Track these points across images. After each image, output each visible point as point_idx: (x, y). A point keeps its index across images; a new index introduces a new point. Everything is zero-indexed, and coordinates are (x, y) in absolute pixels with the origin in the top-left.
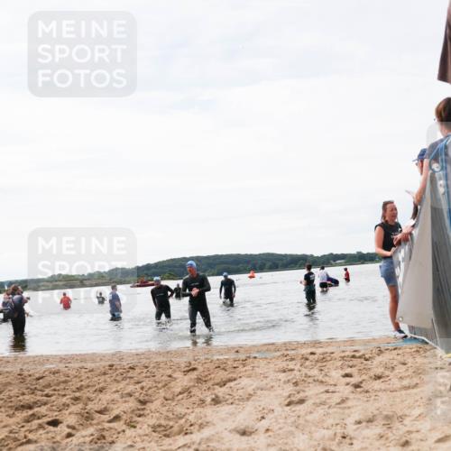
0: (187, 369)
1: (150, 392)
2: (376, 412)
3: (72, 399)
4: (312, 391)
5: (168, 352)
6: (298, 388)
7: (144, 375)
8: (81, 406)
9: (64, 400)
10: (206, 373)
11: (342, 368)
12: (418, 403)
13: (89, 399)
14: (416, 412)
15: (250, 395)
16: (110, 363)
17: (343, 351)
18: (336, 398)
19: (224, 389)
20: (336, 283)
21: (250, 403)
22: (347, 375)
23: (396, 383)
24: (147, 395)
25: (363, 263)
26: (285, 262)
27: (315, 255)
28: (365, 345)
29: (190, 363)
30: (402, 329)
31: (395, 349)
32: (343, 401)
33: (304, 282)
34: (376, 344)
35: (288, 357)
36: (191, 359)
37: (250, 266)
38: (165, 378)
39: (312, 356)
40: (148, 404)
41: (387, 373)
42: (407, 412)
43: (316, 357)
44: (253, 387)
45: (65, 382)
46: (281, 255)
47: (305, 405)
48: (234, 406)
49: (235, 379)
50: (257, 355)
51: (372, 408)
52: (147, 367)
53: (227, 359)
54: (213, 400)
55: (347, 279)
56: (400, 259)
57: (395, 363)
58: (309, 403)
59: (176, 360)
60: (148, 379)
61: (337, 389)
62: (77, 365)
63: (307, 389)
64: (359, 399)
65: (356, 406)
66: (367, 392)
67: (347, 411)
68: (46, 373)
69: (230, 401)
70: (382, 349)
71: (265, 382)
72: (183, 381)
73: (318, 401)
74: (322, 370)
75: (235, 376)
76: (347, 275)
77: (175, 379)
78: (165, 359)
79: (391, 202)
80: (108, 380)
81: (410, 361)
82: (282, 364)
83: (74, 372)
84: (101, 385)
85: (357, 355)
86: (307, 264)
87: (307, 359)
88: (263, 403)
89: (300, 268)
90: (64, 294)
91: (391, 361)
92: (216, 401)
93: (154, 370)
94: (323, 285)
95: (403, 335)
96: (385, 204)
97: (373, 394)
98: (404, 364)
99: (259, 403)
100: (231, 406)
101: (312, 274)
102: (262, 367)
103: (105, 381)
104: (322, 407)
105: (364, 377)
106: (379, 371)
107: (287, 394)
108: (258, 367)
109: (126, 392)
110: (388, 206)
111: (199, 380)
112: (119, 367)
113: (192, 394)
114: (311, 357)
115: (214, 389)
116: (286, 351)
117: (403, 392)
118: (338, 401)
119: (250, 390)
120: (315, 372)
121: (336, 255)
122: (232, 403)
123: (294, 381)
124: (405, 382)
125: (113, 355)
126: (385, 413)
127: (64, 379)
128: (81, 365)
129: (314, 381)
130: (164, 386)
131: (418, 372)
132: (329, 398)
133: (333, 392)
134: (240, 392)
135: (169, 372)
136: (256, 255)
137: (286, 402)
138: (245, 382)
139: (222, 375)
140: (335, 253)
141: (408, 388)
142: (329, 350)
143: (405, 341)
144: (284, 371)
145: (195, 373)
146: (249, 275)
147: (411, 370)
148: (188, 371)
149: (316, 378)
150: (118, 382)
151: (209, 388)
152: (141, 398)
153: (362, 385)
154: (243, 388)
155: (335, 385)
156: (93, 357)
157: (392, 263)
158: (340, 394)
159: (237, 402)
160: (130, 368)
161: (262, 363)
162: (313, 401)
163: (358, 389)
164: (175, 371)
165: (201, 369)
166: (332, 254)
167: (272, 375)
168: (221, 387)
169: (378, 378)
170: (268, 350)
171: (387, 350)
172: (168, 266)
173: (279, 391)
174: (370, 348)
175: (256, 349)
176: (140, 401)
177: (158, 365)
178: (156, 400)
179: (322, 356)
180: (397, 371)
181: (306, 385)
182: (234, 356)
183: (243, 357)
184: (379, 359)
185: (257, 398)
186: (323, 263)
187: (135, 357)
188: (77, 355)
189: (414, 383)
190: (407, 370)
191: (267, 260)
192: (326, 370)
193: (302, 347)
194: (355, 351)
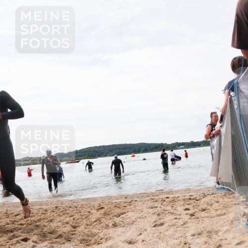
0: (99, 208)
1: (78, 221)
2: (203, 229)
3: (35, 226)
4: (168, 219)
5: (88, 199)
6: (159, 217)
7: (75, 212)
8: (40, 230)
9: (31, 227)
10: (109, 210)
11: (184, 206)
12: (226, 224)
13: (44, 226)
14: (225, 228)
15: (133, 221)
16: (56, 206)
17: (185, 196)
18: (181, 222)
19: (119, 219)
21: (133, 226)
22: (187, 209)
23: (214, 213)
24: (77, 223)
25: (194, 147)
26: (151, 147)
28: (196, 192)
29: (100, 205)
31: (213, 194)
32: (185, 224)
34: (202, 192)
35: (154, 200)
36: (100, 202)
37: (132, 150)
38: (86, 213)
40: (77, 228)
41: (208, 207)
42: (220, 229)
43: (169, 199)
44: (135, 217)
45: (31, 217)
46: (149, 144)
47: (164, 226)
48: (125, 228)
49: (125, 213)
50: (137, 199)
51: (200, 227)
52: (76, 207)
53: (120, 202)
54: (113, 225)
57: (213, 201)
58: (166, 225)
59: (92, 203)
60: (77, 214)
61: (181, 217)
62: (37, 207)
63: (164, 218)
64: (193, 222)
65: (192, 226)
66: (198, 218)
67: (187, 229)
68: (21, 212)
69: (123, 225)
70: (206, 194)
71: (142, 214)
72: (96, 215)
73: (171, 224)
74: (172, 207)
75: (125, 211)
76: (186, 154)
77: (92, 213)
78: (86, 203)
79: (215, 113)
80: (55, 215)
81: (221, 200)
82: (151, 204)
83: (36, 211)
84: (51, 218)
85: (192, 198)
87: (164, 201)
88: (141, 225)
90: (29, 168)
91: (211, 201)
92: (115, 225)
93: (81, 209)
94: (173, 160)
97: (201, 219)
98: (218, 202)
99: (139, 226)
100: (123, 228)
102: (139, 206)
103: (53, 216)
104: (173, 227)
105: (196, 210)
106: (204, 207)
107: (154, 220)
108: (138, 206)
109: (65, 221)
110: (213, 115)
111: (105, 214)
112: (61, 208)
113: (102, 222)
114: (167, 200)
115: (113, 219)
116: (153, 197)
117: (218, 218)
118: (182, 223)
119: (133, 219)
121: (180, 143)
123: (158, 213)
124: (219, 212)
125: (58, 201)
126: (208, 230)
128: (40, 207)
129: (169, 213)
130: (86, 218)
131: (226, 207)
132: (177, 222)
133: (179, 219)
134: (128, 220)
135: (89, 210)
137: (153, 225)
138: (130, 214)
139: (118, 211)
141: (221, 215)
142: (177, 195)
144: (152, 208)
145: (103, 210)
146: (131, 155)
148: (99, 209)
149: (169, 211)
150: (61, 216)
151: (111, 218)
152: (73, 225)
153: (195, 214)
154: (129, 218)
155: (180, 215)
156: (47, 203)
158: (183, 220)
159: (126, 225)
161: (140, 204)
162: (168, 224)
163: (193, 217)
164: (92, 209)
165: (106, 207)
166: (177, 143)
167: (145, 210)
168: (117, 217)
169: (204, 210)
170: (143, 196)
171: (208, 194)
172: (87, 151)
173: (149, 219)
174: (199, 194)
175: (136, 196)
176: (73, 227)
177: (82, 206)
178: (81, 225)
179: (173, 199)
180: (214, 206)
181: (164, 215)
182: (124, 201)
183: (129, 200)
184: (204, 199)
185: (138, 223)
186: (173, 148)
187: (70, 202)
188: (37, 202)
189: (223, 213)
190: (219, 206)
191: (141, 147)
192: (175, 207)
193: (161, 194)
194: (191, 196)
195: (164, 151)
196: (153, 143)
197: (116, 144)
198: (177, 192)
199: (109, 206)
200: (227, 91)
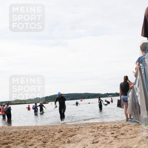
1: (47, 139)
2: (122, 146)
3: (21, 141)
4: (101, 139)
5: (53, 126)
6: (96, 138)
7: (45, 133)
8: (24, 143)
9: (18, 141)
10: (66, 133)
11: (111, 131)
12: (136, 143)
13: (27, 141)
14: (135, 146)
15: (80, 140)
17: (111, 126)
18: (109, 141)
20: (109, 103)
21: (80, 143)
22: (112, 134)
23: (129, 136)
26: (92, 96)
27: (102, 94)
29: (60, 129)
31: (128, 125)
32: (111, 142)
34: (122, 123)
35: (93, 128)
37: (80, 97)
38: (52, 134)
40: (46, 143)
41: (126, 133)
42: (132, 146)
43: (102, 127)
45: (19, 135)
48: (75, 144)
49: (75, 135)
50: (83, 127)
51: (120, 144)
52: (46, 131)
53: (73, 128)
54: (68, 142)
57: (128, 129)
58: (100, 142)
59: (56, 128)
60: (46, 135)
62: (23, 130)
63: (99, 138)
64: (116, 141)
65: (115, 144)
66: (119, 139)
67: (112, 146)
68: (13, 132)
69: (74, 142)
70: (124, 125)
71: (85, 136)
72: (58, 135)
73: (102, 142)
74: (104, 132)
76: (112, 100)
77: (56, 134)
78: (52, 128)
80: (33, 135)
81: (133, 129)
82: (91, 130)
83: (22, 132)
84: (31, 137)
85: (116, 127)
87: (99, 128)
88: (85, 143)
93: (49, 132)
97: (121, 140)
98: (131, 130)
99: (83, 143)
104: (104, 144)
105: (118, 134)
106: (123, 132)
107: (93, 140)
108: (83, 131)
109: (39, 139)
111: (63, 135)
112: (37, 130)
113: (61, 140)
114: (101, 127)
115: (68, 138)
116: (92, 125)
117: (131, 139)
119: (80, 138)
121: (109, 94)
123: (95, 135)
124: (132, 136)
125: (35, 126)
126: (125, 146)
128: (24, 130)
130: (52, 137)
131: (136, 132)
132: (106, 141)
133: (108, 139)
134: (77, 139)
135: (53, 132)
136: (82, 94)
137: (92, 142)
138: (78, 135)
139: (71, 133)
140: (108, 93)
141: (133, 138)
142: (107, 125)
144: (92, 132)
145: (62, 132)
146: (80, 100)
147: (133, 132)
148: (60, 132)
149: (102, 134)
150: (37, 135)
153: (117, 137)
155: (108, 137)
156: (28, 127)
159: (76, 142)
161: (84, 129)
164: (55, 132)
165: (64, 131)
166: (107, 93)
167: (88, 133)
168: (71, 137)
169: (123, 134)
170: (86, 125)
171: (126, 125)
172: (54, 97)
173: (90, 139)
174: (120, 124)
175: (82, 125)
176: (44, 142)
177: (50, 130)
178: (49, 141)
179: (104, 127)
180: (129, 132)
181: (99, 136)
182: (75, 127)
183: (78, 127)
184: (123, 128)
185: (83, 141)
186: (105, 96)
187: (42, 127)
188: (23, 126)
189: (135, 136)
190: (132, 132)
191: (86, 95)
192: (106, 132)
193: (97, 124)
194: (115, 125)
195: (99, 98)
196: (93, 93)
197: (71, 93)
198: (107, 123)
199: (66, 130)
200: (138, 63)
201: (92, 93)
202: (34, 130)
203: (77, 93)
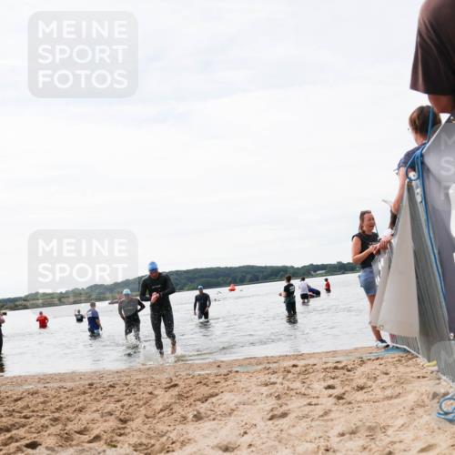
0: (168, 385)
1: (130, 410)
2: (359, 424)
3: (50, 419)
4: (295, 405)
5: (148, 369)
6: (280, 402)
7: (124, 393)
8: (60, 426)
9: (43, 421)
10: (187, 389)
11: (324, 380)
12: (400, 414)
13: (68, 419)
14: (400, 422)
15: (233, 410)
16: (90, 382)
17: (326, 363)
18: (319, 410)
19: (206, 405)
20: (317, 293)
21: (232, 418)
22: (329, 387)
23: (379, 394)
24: (128, 414)
25: (344, 273)
26: (265, 274)
27: (296, 266)
28: (347, 356)
29: (171, 380)
30: (384, 338)
31: (377, 359)
32: (326, 413)
33: (284, 294)
34: (359, 355)
35: (270, 371)
36: (172, 375)
37: (230, 280)
38: (146, 395)
39: (294, 368)
40: (129, 423)
41: (370, 383)
42: (390, 423)
43: (298, 369)
44: (236, 402)
45: (44, 402)
46: (261, 267)
47: (287, 418)
48: (216, 422)
49: (217, 395)
50: (239, 369)
51: (354, 419)
52: (127, 385)
53: (208, 374)
54: (195, 416)
55: (328, 290)
56: (380, 268)
57: (378, 373)
58: (292, 416)
59: (157, 377)
60: (128, 397)
61: (320, 401)
62: (56, 385)
63: (289, 403)
64: (342, 411)
65: (340, 418)
66: (350, 403)
67: (330, 424)
68: (25, 394)
69: (214, 416)
70: (365, 359)
71: (246, 397)
72: (164, 398)
73: (300, 414)
74: (304, 382)
75: (217, 391)
76: (328, 285)
77: (157, 396)
78: (145, 376)
79: (369, 212)
80: (88, 399)
81: (392, 370)
82: (264, 378)
83: (53, 393)
84: (80, 405)
85: (340, 366)
86: (287, 276)
87: (289, 372)
88: (246, 418)
89: (281, 280)
90: (41, 313)
91: (374, 372)
92: (198, 417)
93: (135, 388)
95: (384, 344)
96: (363, 214)
97: (355, 405)
98: (387, 374)
99: (242, 418)
100: (213, 422)
101: (292, 285)
102: (243, 380)
103: (85, 400)
104: (305, 419)
105: (347, 388)
106: (361, 382)
107: (270, 408)
108: (240, 381)
109: (106, 411)
110: (366, 216)
111: (180, 396)
112: (99, 386)
113: (174, 411)
114: (294, 370)
115: (195, 405)
116: (268, 365)
117: (386, 402)
118: (321, 413)
119: (232, 405)
120: (297, 385)
121: (317, 266)
122: (214, 419)
123: (277, 394)
124: (388, 392)
125: (95, 372)
126: (368, 424)
127: (42, 400)
128: (60, 384)
129: (297, 393)
130: (145, 404)
131: (401, 382)
132: (312, 411)
133: (315, 405)
134: (222, 407)
135: (150, 389)
136: (236, 268)
137: (269, 416)
138: (226, 397)
139: (204, 390)
140: (315, 264)
141: (391, 398)
142: (311, 361)
143: (388, 350)
144: (266, 385)
145: (177, 389)
146: (229, 288)
147: (393, 380)
148: (169, 388)
149: (298, 391)
150: (99, 401)
151: (191, 404)
152: (122, 417)
153: (345, 397)
154: (225, 404)
155: (318, 397)
156: (73, 376)
157: (372, 272)
158: (323, 407)
159: (219, 417)
160: (111, 386)
161: (244, 377)
162: (295, 415)
163: (341, 401)
164: (155, 388)
165: (182, 384)
166: (312, 265)
167: (254, 389)
168: (202, 402)
169: (361, 388)
170: (250, 363)
171: (369, 359)
173: (261, 406)
174: (352, 358)
175: (237, 363)
176: (121, 420)
177: (138, 382)
178: (137, 418)
179: (304, 369)
180: (379, 381)
181: (289, 398)
182: (216, 371)
183: (225, 371)
184: (361, 369)
185: (240, 413)
186: (304, 274)
187: (116, 375)
188: (55, 375)
189: (396, 394)
190: (389, 380)
191: (248, 273)
192: (309, 383)
193: (283, 360)
194: (337, 362)
196: (268, 265)
198: (311, 355)
200: (403, 170)
201: (263, 265)
202: (90, 385)
203: (219, 268)
